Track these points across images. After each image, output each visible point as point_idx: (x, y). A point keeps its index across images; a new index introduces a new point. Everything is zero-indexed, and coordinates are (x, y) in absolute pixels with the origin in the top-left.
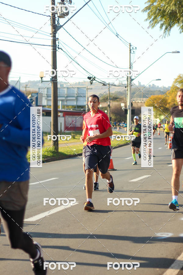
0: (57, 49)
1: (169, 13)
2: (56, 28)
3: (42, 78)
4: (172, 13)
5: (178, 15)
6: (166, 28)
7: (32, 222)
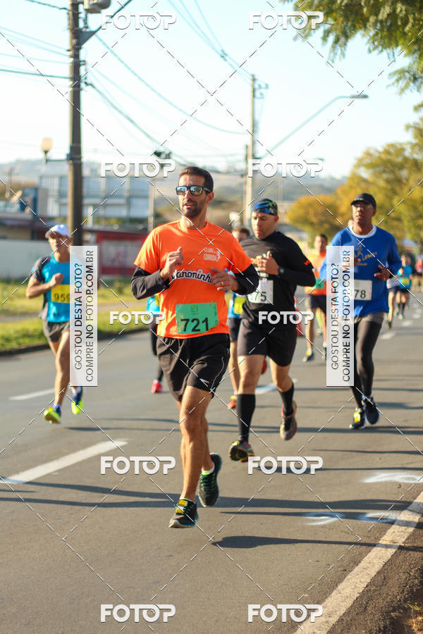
0: (83, 85)
1: (343, 4)
2: (79, 36)
3: (46, 152)
4: (350, 5)
5: (365, 10)
6: (337, 41)
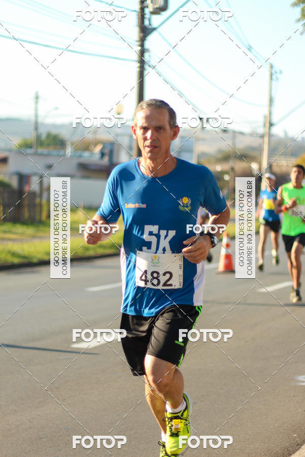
2: (145, 31)
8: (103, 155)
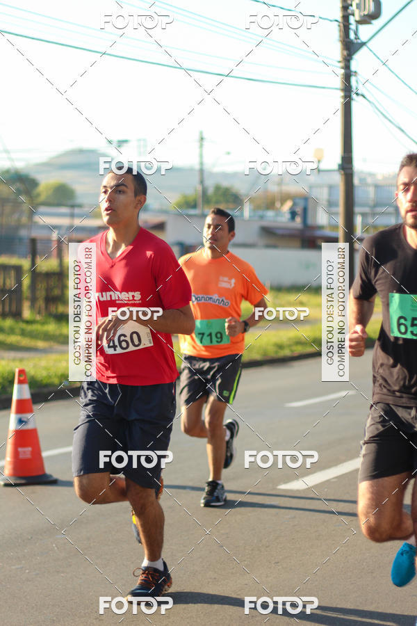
2: (350, 47)
7: (298, 491)
8: (293, 214)
